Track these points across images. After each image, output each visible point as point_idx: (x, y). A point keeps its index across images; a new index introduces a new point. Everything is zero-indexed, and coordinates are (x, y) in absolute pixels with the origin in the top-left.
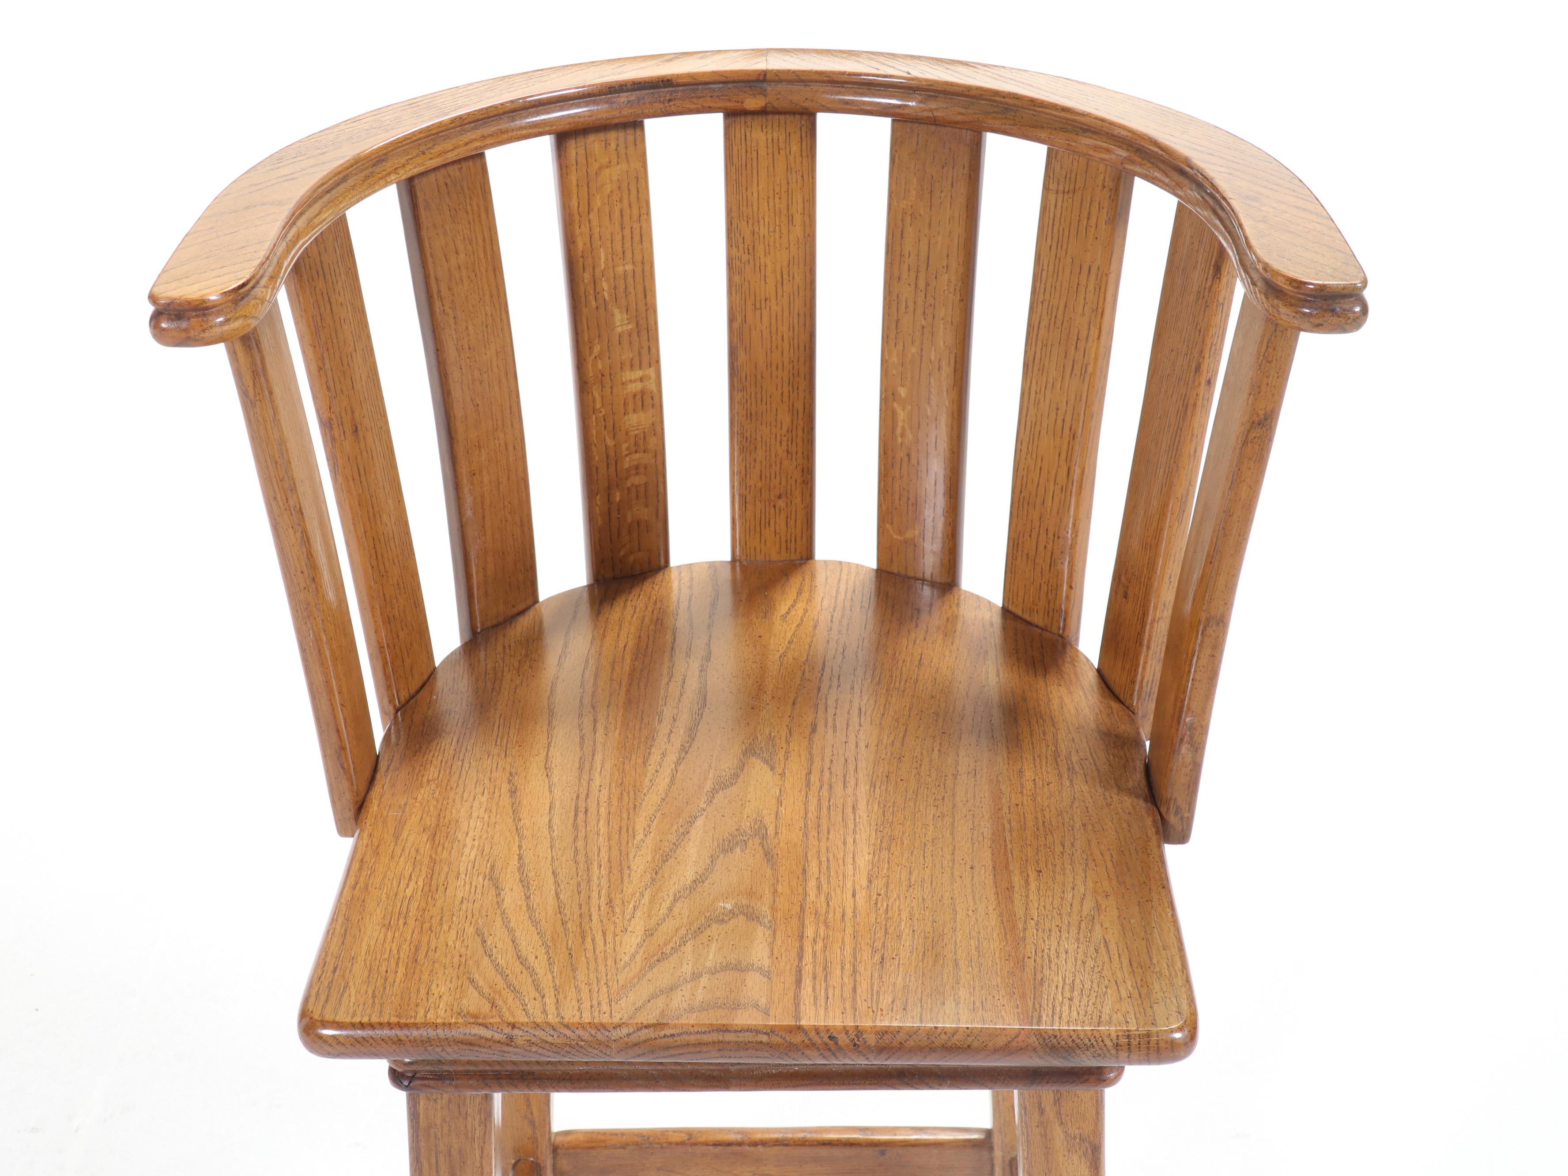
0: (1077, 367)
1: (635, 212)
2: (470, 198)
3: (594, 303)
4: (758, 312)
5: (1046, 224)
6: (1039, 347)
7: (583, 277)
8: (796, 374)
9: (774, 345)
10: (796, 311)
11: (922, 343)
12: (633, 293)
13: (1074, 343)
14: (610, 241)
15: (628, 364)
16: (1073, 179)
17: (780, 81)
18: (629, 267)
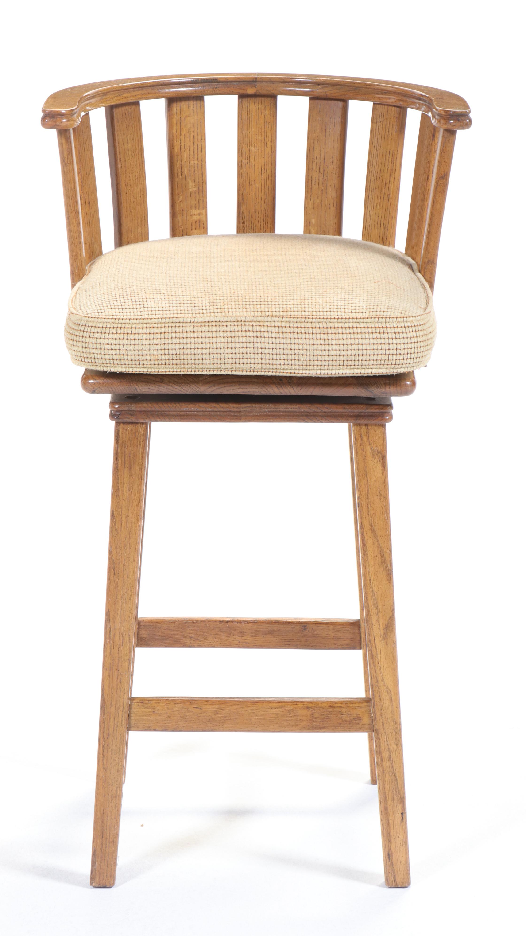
0: (386, 196)
1: (199, 137)
2: (134, 121)
3: (180, 177)
4: (251, 187)
5: (372, 137)
6: (370, 191)
7: (177, 164)
8: (267, 216)
9: (257, 202)
10: (267, 187)
11: (322, 198)
12: (197, 174)
13: (384, 186)
14: (188, 149)
15: (193, 206)
16: (382, 116)
17: (262, 82)
18: (196, 162)
